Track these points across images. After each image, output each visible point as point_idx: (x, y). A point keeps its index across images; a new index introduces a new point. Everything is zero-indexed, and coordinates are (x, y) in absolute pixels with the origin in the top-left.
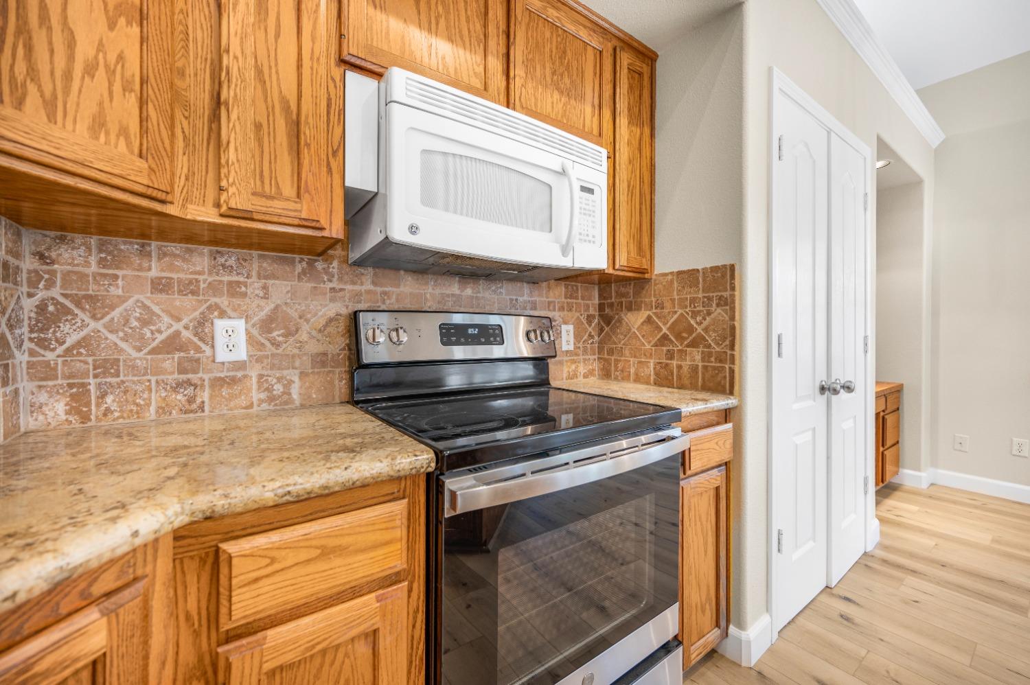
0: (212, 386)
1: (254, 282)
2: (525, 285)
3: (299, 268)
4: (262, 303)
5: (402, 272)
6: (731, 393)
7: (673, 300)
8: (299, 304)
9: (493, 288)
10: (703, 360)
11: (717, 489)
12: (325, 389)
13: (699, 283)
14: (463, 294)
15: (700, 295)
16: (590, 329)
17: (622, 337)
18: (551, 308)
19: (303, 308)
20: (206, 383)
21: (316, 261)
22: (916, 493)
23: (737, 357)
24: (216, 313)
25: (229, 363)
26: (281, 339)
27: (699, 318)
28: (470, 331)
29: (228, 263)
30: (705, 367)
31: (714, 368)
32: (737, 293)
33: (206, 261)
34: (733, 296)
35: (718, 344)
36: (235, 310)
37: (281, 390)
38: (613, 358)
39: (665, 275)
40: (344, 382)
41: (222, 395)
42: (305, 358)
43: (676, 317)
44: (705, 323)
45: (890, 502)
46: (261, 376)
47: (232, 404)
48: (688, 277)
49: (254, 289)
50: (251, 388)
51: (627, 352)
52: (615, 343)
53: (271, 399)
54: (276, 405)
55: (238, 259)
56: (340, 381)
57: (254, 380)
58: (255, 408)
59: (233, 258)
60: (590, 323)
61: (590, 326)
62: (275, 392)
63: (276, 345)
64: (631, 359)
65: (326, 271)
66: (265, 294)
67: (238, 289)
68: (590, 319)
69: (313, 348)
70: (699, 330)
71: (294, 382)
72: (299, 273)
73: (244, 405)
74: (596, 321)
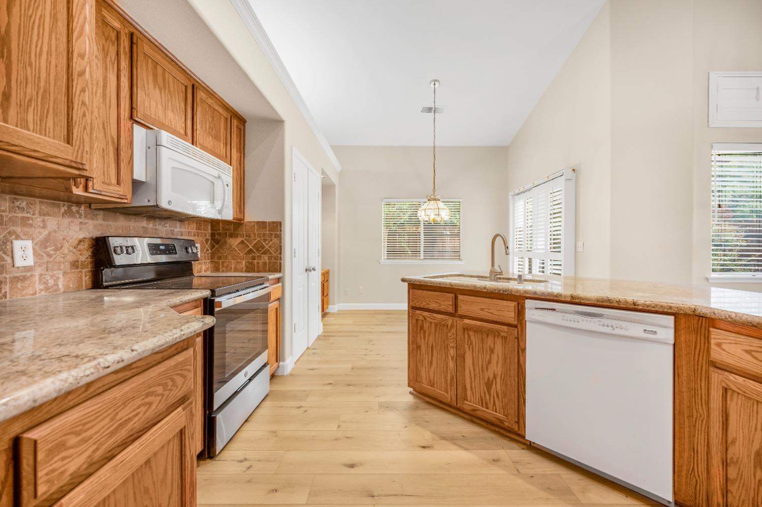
0: (11, 282)
1: (37, 218)
2: (178, 222)
3: (63, 210)
4: (42, 230)
5: (118, 214)
6: (280, 272)
7: (255, 234)
8: (63, 231)
9: (163, 224)
10: (269, 259)
11: (277, 309)
12: (77, 282)
13: (266, 227)
14: (148, 227)
15: (267, 233)
16: (207, 246)
17: (226, 250)
18: (190, 235)
19: (65, 234)
20: (8, 280)
21: (72, 206)
22: (334, 314)
23: (282, 258)
24: (13, 237)
25: (23, 267)
26: (52, 252)
27: (267, 242)
28: (161, 247)
29: (21, 206)
30: (269, 262)
31: (274, 262)
32: (282, 233)
33: (8, 204)
34: (281, 234)
35: (275, 253)
36: (25, 235)
37: (53, 283)
38: (221, 261)
39: (250, 222)
40: (88, 277)
41: (17, 288)
42: (67, 264)
43: (256, 241)
44: (270, 244)
45: (325, 319)
46: (41, 275)
47: (24, 292)
48: (262, 224)
49: (37, 222)
50: (35, 282)
51: (230, 258)
52: (223, 254)
53: (47, 289)
54: (50, 292)
55: (27, 203)
56: (86, 277)
57: (37, 277)
58: (38, 295)
59: (24, 203)
60: (207, 243)
61: (207, 244)
62: (49, 285)
63: (49, 256)
64: (232, 261)
65: (78, 212)
66: (44, 225)
67: (27, 222)
68: (207, 240)
69: (70, 258)
70: (267, 247)
71: (60, 278)
72: (62, 213)
73: (31, 293)
74: (210, 242)
